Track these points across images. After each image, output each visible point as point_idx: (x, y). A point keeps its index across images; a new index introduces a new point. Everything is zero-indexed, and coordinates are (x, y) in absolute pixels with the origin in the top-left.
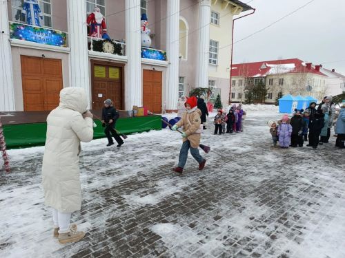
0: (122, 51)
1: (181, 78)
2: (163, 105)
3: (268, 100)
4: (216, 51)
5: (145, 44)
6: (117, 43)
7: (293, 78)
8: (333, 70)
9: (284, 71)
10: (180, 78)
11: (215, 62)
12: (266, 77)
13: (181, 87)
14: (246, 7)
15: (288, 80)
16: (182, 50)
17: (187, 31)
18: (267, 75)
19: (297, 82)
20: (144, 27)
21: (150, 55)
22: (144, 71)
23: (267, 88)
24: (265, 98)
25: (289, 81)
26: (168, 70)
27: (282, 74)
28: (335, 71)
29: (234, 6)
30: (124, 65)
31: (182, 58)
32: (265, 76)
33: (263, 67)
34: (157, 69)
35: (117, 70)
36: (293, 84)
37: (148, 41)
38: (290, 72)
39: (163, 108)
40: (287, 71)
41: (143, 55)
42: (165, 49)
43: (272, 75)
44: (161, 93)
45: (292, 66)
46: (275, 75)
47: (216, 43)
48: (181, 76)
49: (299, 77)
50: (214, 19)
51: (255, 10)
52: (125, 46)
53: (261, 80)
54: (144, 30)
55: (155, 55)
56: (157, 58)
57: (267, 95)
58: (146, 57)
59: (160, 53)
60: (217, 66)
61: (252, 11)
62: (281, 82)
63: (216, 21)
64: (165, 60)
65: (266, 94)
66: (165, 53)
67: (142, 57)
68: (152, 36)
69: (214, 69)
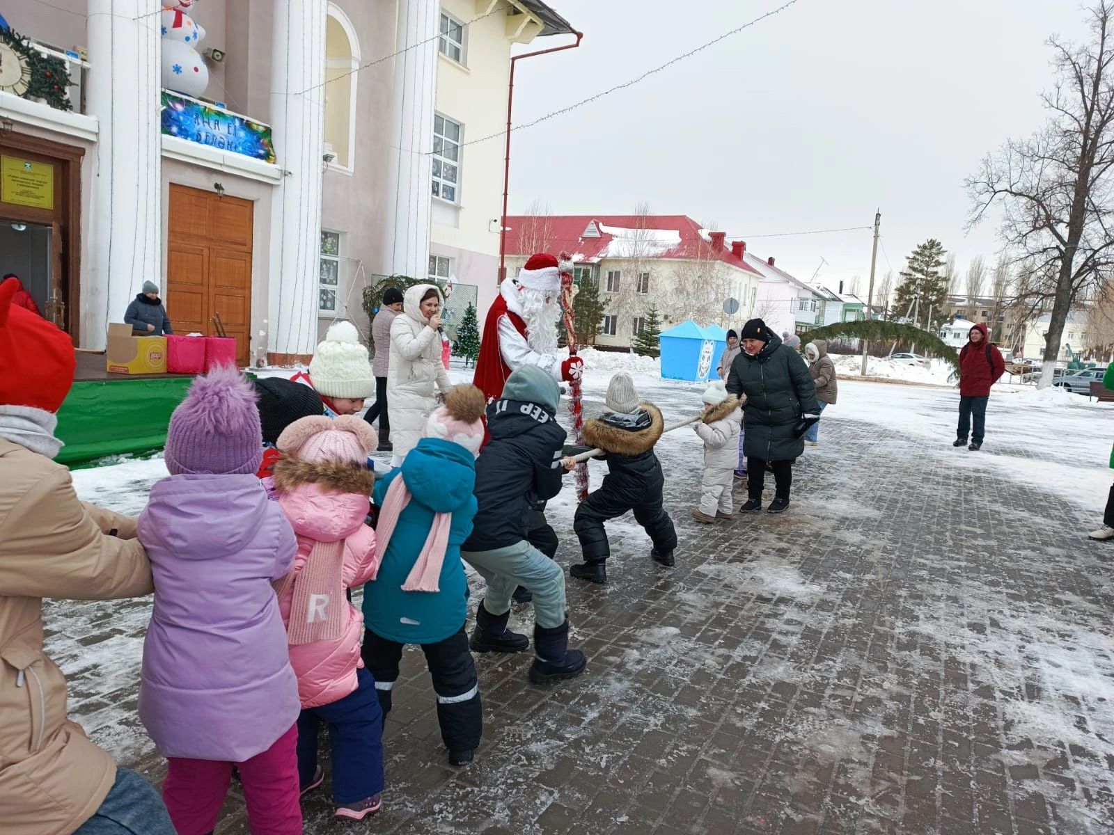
0: (70, 93)
1: (329, 237)
2: (257, 333)
3: (605, 339)
4: (455, 152)
5: (180, 81)
6: (45, 53)
7: (676, 273)
8: (771, 261)
9: (653, 251)
10: (325, 235)
11: (450, 193)
12: (598, 265)
13: (328, 269)
14: (555, 24)
15: (664, 278)
16: (335, 131)
17: (355, 65)
18: (603, 260)
19: (690, 288)
20: (179, 15)
21: (203, 128)
22: (176, 190)
23: (601, 299)
24: (595, 332)
25: (666, 283)
26: (277, 195)
27: (648, 260)
28: (776, 264)
29: (517, 12)
30: (82, 152)
31: (334, 163)
32: (595, 260)
33: (591, 232)
34: (231, 189)
35: (45, 174)
36: (680, 291)
37: (196, 73)
38: (669, 254)
39: (254, 347)
40: (660, 250)
41: (168, 122)
42: (265, 113)
43: (617, 260)
44: (246, 285)
45: (671, 238)
46: (628, 260)
47: (456, 128)
48: (329, 228)
49: (694, 271)
50: (450, 40)
51: (580, 36)
52: (84, 72)
53: (586, 273)
54: (178, 23)
55: (222, 131)
56: (231, 146)
57: (603, 324)
58: (184, 133)
59: (247, 126)
60: (457, 208)
61: (571, 39)
62: (644, 284)
63: (457, 51)
64: (266, 157)
65: (598, 318)
66: (268, 132)
67: (166, 129)
68: (210, 59)
69: (448, 216)
